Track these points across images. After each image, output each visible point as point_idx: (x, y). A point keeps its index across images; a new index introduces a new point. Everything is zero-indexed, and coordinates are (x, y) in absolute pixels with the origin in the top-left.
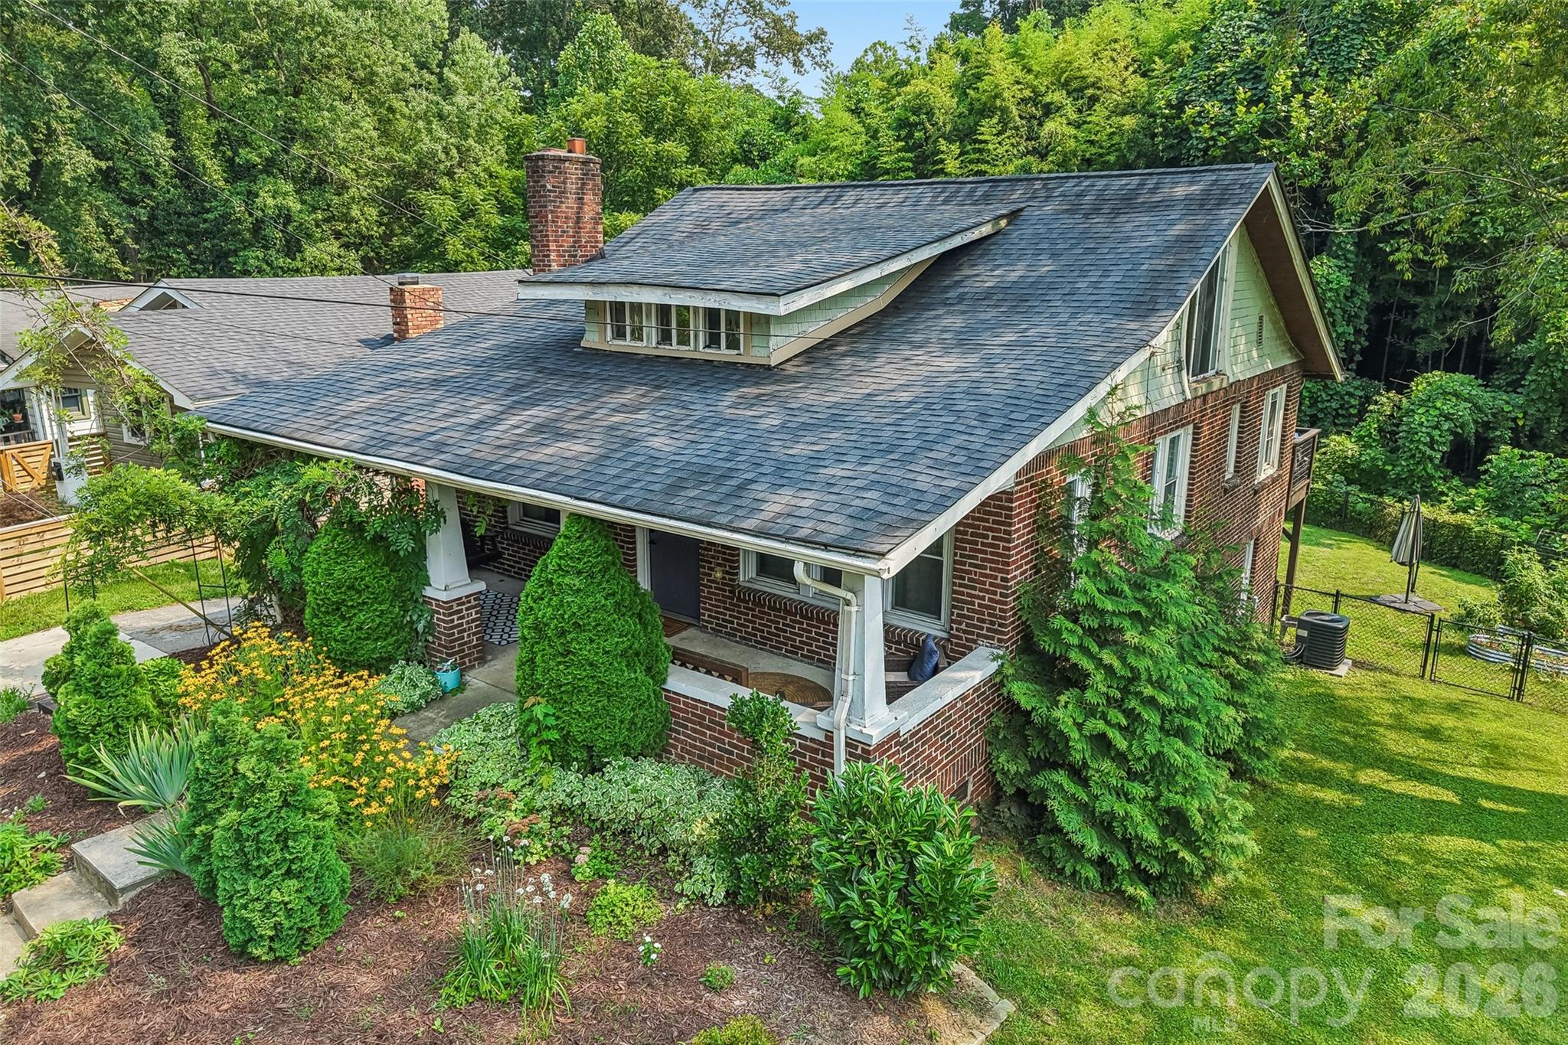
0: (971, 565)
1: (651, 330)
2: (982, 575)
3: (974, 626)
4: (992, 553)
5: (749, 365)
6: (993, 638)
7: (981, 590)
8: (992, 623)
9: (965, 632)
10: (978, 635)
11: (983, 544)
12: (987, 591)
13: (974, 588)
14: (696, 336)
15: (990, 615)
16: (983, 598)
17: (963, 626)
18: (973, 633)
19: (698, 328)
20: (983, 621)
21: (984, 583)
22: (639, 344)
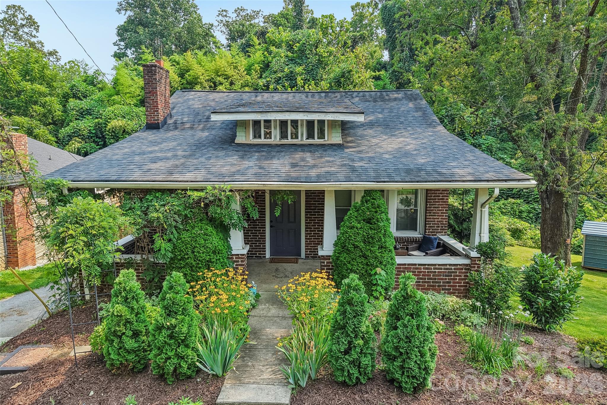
0: (434, 207)
1: (276, 133)
2: (438, 210)
3: (435, 229)
4: (442, 202)
5: (332, 144)
6: (442, 232)
7: (438, 216)
8: (442, 227)
9: (431, 232)
10: (437, 232)
11: (438, 199)
12: (440, 216)
13: (435, 216)
14: (302, 135)
15: (441, 224)
16: (439, 219)
17: (431, 230)
18: (434, 232)
19: (303, 131)
20: (439, 227)
21: (439, 213)
22: (269, 140)
